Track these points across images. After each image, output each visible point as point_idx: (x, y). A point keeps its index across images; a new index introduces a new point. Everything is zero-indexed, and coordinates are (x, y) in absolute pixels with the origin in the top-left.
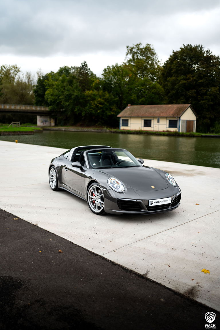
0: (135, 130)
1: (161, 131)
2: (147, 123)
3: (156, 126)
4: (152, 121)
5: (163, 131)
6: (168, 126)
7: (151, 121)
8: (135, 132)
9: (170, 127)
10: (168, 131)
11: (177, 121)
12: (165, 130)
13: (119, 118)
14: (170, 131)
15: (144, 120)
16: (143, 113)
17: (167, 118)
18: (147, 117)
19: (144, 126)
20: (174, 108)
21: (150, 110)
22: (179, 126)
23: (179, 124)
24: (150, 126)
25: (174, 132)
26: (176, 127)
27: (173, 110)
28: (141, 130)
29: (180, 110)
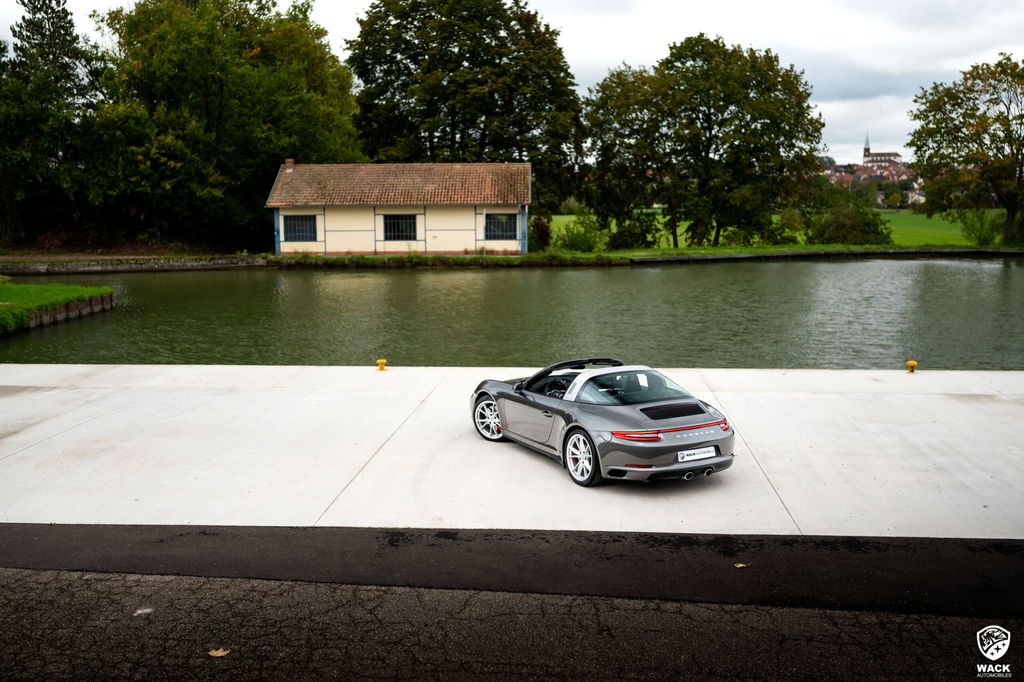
0: (348, 253)
1: (458, 253)
2: (399, 227)
3: (435, 237)
4: (420, 220)
5: (466, 252)
6: (481, 234)
7: (413, 217)
8: (351, 260)
9: (489, 236)
10: (482, 251)
11: (515, 216)
12: (471, 247)
13: (274, 211)
14: (492, 252)
15: (386, 217)
16: (376, 192)
17: (475, 208)
18: (399, 206)
19: (387, 238)
20: (482, 174)
21: (391, 180)
22: (523, 234)
23: (522, 225)
24: (413, 238)
25: (505, 253)
26: (514, 237)
27: (483, 181)
28: (376, 253)
29: (510, 180)
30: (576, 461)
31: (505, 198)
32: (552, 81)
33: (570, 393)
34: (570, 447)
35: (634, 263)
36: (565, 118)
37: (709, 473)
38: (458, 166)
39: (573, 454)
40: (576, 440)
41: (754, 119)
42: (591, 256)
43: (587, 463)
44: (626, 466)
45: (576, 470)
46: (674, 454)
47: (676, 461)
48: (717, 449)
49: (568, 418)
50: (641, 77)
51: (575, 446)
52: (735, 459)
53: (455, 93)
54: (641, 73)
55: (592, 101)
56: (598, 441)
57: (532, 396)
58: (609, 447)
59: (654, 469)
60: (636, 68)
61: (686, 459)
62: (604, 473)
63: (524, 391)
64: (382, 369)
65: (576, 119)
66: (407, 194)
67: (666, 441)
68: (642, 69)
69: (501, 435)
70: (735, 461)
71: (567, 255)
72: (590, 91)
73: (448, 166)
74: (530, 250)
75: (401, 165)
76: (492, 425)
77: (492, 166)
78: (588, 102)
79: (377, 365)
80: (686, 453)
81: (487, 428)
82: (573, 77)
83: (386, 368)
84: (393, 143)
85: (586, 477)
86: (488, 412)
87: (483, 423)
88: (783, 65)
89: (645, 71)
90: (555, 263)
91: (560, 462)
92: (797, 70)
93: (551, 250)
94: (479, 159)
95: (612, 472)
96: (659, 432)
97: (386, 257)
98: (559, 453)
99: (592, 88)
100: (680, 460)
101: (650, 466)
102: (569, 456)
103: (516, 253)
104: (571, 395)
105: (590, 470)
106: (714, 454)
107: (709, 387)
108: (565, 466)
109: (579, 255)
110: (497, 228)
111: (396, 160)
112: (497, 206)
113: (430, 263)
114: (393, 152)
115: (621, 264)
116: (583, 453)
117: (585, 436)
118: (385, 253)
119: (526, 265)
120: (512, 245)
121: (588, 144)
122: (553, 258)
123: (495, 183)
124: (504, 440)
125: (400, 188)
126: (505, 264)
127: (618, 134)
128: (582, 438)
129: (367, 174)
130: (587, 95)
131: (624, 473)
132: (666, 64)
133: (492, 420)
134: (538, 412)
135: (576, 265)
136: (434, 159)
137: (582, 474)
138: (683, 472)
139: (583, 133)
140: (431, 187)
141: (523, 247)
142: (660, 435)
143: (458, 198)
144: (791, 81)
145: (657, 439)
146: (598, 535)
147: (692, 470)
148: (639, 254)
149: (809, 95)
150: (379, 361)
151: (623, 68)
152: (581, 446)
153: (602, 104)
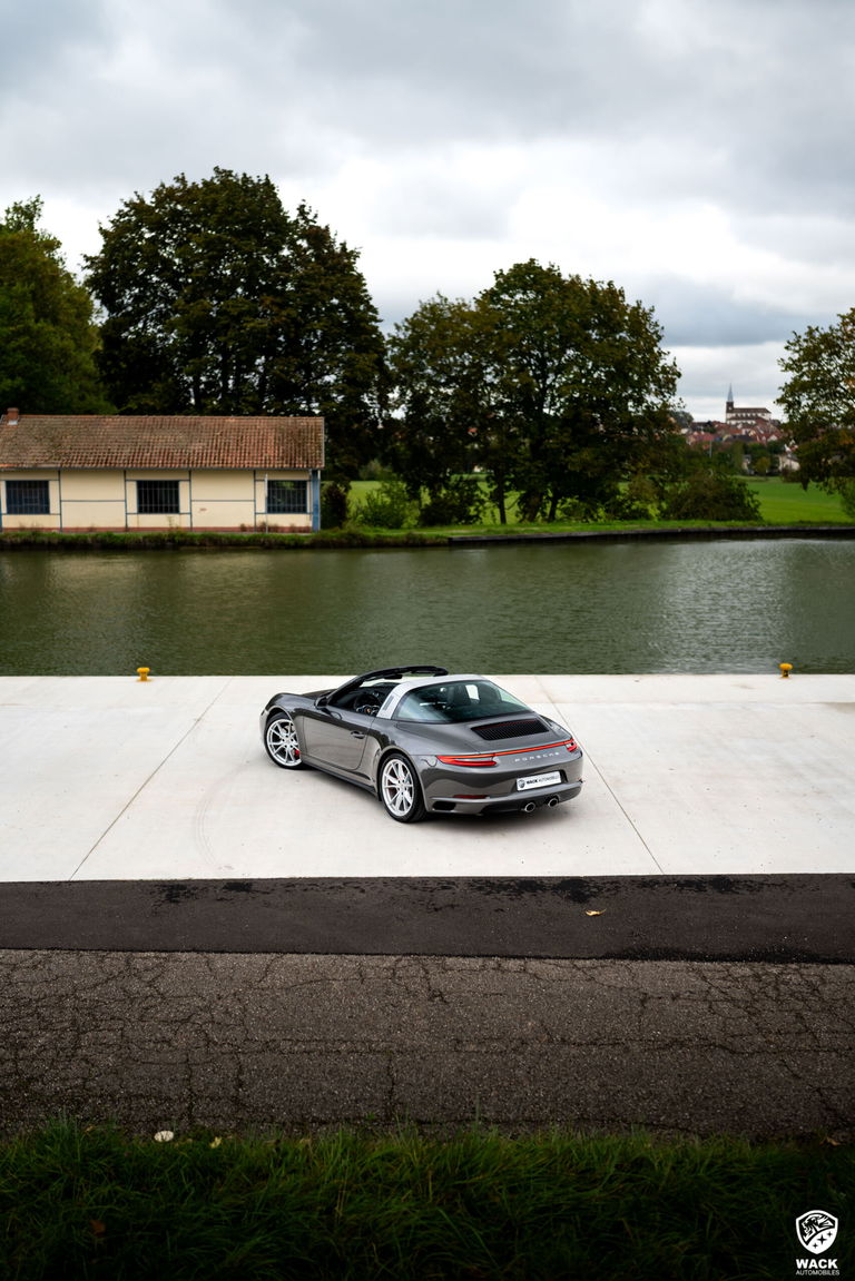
0: (91, 529)
1: (232, 530)
2: (158, 496)
3: (203, 510)
4: (183, 489)
5: (243, 529)
6: (262, 506)
7: (175, 484)
8: (94, 538)
9: (271, 509)
10: (263, 528)
11: (301, 485)
12: (249, 522)
14: (275, 529)
15: (140, 484)
16: (127, 451)
17: (254, 473)
18: (157, 470)
19: (141, 510)
20: (262, 432)
21: (146, 436)
22: (315, 505)
23: (313, 495)
24: (176, 510)
25: (293, 529)
26: (303, 510)
27: (264, 439)
28: (127, 529)
29: (298, 439)
30: (393, 791)
31: (292, 460)
32: (349, 314)
33: (385, 708)
34: (386, 775)
35: (453, 544)
36: (365, 360)
37: (553, 804)
38: (232, 420)
39: (390, 783)
40: (393, 766)
41: (595, 367)
42: (400, 534)
43: (407, 794)
44: (455, 797)
45: (394, 803)
46: (513, 780)
47: (514, 789)
48: (563, 774)
49: (383, 740)
50: (459, 312)
51: (393, 774)
52: (584, 786)
53: (227, 327)
54: (459, 307)
55: (399, 339)
56: (421, 766)
57: (337, 713)
58: (434, 774)
59: (488, 800)
60: (452, 300)
61: (527, 787)
62: (428, 805)
63: (329, 708)
64: (144, 679)
65: (380, 362)
66: (167, 454)
67: (503, 766)
68: (461, 302)
69: (299, 761)
70: (584, 787)
71: (370, 533)
72: (398, 328)
73: (218, 419)
74: (324, 526)
75: (159, 418)
76: (288, 749)
77: (275, 421)
78: (395, 342)
79: (138, 674)
80: (526, 779)
81: (282, 752)
82: (375, 311)
83: (149, 678)
84: (147, 389)
85: (406, 811)
86: (282, 734)
87: (276, 747)
88: (630, 301)
89: (464, 305)
90: (355, 542)
91: (374, 795)
92: (646, 306)
93: (350, 527)
94: (257, 411)
95: (439, 805)
96: (494, 755)
97: (140, 535)
98: (372, 783)
99: (400, 324)
100: (519, 789)
101: (484, 797)
102: (385, 786)
103: (306, 530)
104: (386, 712)
105: (411, 802)
106: (559, 781)
107: (549, 698)
108: (380, 798)
109: (386, 533)
110: (284, 498)
111: (152, 411)
112: (282, 470)
113: (197, 543)
114: (148, 401)
115: (436, 545)
116: (402, 782)
117: (404, 761)
118: (139, 529)
119: (318, 545)
120: (301, 520)
121: (394, 395)
122: (353, 536)
123: (278, 442)
124: (303, 767)
125: (157, 447)
126: (292, 543)
127: (432, 382)
128: (401, 763)
129: (114, 429)
130: (394, 332)
131: (452, 805)
132: (491, 296)
133: (288, 743)
134: (347, 733)
135: (381, 545)
136: (200, 409)
137: (402, 808)
138: (523, 802)
139: (388, 381)
140: (197, 446)
141: (314, 523)
142: (495, 759)
143: (231, 461)
144: (639, 321)
145: (492, 764)
146: (424, 881)
147: (533, 800)
148: (458, 532)
149: (660, 338)
150: (140, 670)
151: (438, 300)
152: (400, 773)
153: (410, 345)
